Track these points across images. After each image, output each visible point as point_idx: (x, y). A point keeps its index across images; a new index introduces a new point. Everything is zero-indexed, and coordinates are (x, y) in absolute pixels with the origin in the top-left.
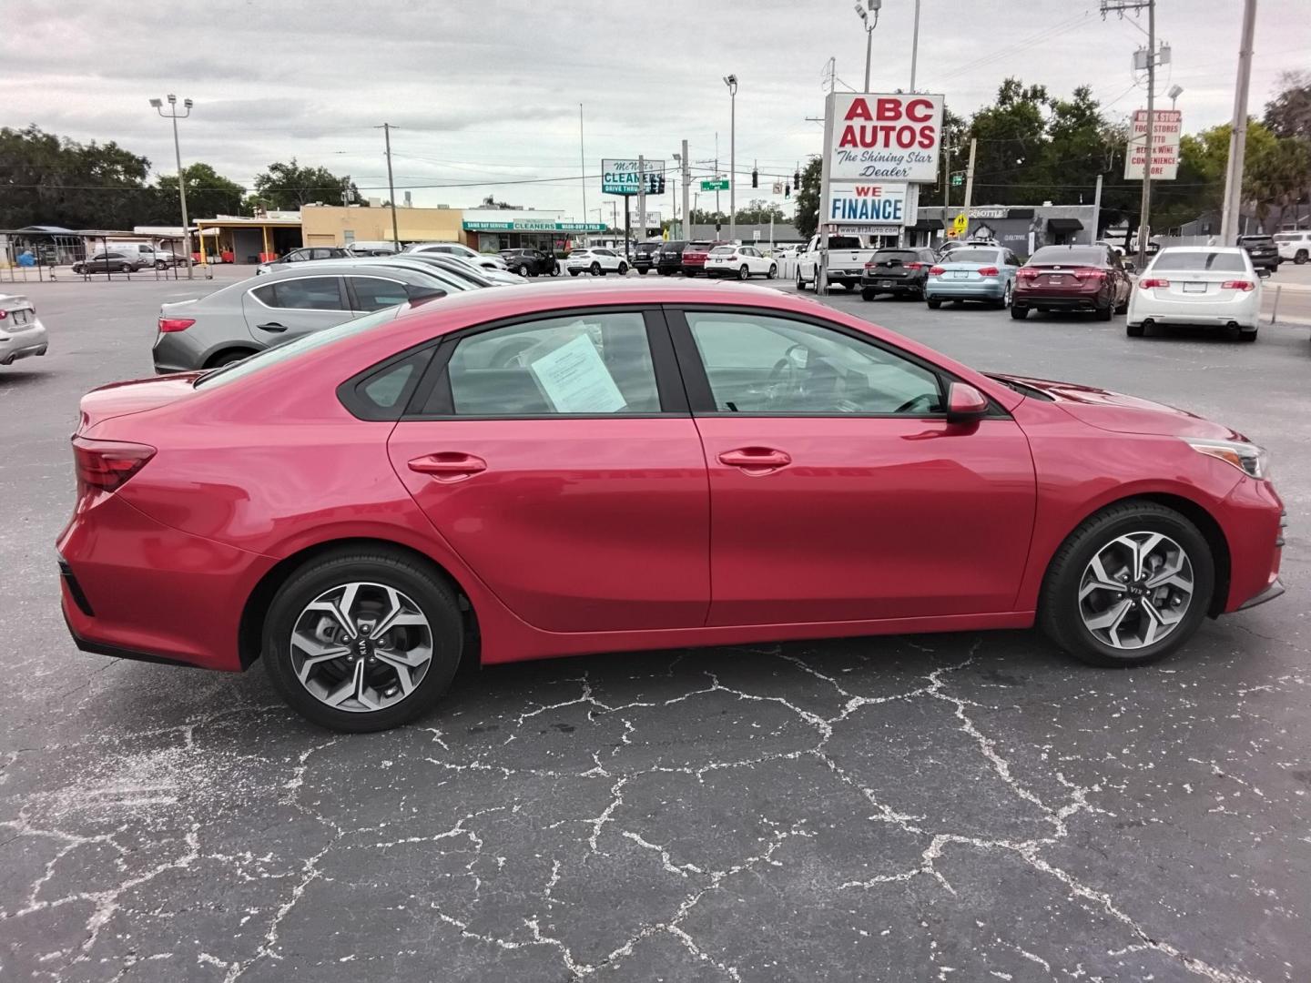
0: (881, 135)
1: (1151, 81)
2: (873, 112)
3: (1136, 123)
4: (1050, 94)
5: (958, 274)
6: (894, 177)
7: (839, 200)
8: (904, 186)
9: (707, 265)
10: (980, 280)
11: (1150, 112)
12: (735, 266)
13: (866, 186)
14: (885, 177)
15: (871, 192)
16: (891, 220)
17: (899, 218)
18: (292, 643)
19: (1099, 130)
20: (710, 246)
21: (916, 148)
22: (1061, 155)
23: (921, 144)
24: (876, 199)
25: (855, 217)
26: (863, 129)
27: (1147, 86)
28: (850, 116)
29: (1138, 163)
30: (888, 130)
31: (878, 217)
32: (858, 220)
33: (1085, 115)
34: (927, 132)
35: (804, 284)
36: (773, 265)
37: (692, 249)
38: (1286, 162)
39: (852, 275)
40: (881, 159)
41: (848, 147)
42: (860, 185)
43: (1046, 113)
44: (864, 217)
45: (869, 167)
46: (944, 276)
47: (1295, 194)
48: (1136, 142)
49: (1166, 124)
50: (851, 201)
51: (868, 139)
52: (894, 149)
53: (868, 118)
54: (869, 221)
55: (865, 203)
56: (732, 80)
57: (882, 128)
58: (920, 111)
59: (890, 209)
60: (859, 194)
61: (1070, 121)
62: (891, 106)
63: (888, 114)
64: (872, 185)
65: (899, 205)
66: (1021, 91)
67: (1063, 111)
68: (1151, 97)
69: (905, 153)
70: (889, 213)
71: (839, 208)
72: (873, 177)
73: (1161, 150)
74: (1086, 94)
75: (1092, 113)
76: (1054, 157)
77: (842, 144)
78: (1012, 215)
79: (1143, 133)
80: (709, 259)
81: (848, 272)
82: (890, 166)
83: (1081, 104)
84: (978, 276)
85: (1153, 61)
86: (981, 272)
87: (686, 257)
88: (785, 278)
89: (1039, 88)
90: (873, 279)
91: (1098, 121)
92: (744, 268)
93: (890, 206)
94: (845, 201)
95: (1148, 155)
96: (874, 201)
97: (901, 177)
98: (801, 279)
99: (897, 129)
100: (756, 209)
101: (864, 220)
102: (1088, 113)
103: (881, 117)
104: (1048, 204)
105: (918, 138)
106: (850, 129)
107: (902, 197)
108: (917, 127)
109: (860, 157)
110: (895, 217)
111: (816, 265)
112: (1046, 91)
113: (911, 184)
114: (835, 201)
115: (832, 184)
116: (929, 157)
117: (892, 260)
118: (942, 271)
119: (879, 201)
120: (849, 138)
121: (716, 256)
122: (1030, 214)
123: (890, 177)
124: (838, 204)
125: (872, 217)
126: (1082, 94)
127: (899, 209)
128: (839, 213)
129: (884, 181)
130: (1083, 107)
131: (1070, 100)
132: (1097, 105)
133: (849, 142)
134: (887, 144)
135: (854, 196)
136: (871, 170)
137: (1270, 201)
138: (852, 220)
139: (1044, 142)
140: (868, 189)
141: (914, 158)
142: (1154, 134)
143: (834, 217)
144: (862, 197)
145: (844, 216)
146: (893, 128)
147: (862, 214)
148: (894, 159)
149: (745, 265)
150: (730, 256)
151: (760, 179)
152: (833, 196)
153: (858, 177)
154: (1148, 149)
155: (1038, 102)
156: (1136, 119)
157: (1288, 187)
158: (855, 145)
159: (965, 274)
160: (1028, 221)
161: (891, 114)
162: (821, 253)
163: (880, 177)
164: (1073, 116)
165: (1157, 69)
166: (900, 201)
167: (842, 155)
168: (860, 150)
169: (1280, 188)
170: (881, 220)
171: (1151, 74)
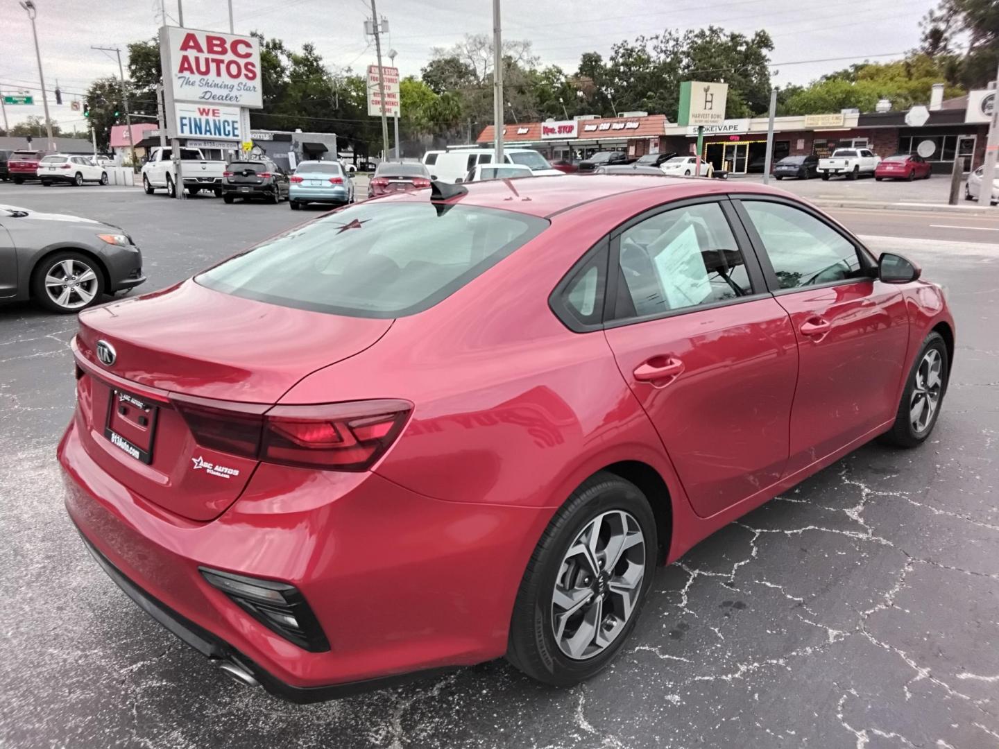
0: (213, 66)
1: (378, 44)
2: (204, 45)
3: (371, 75)
4: (286, 46)
5: (314, 182)
6: (229, 102)
7: (185, 118)
8: (238, 110)
9: (40, 172)
10: (332, 187)
11: (380, 67)
12: (70, 173)
13: (206, 107)
14: (221, 101)
15: (211, 113)
16: (231, 137)
17: (237, 136)
18: (553, 601)
19: (325, 78)
20: (40, 156)
21: (242, 79)
22: (301, 94)
23: (246, 76)
24: (217, 119)
25: (201, 133)
26: (197, 59)
27: (375, 47)
28: (185, 47)
29: (376, 104)
30: (218, 62)
31: (220, 134)
32: (203, 136)
33: (313, 65)
34: (250, 67)
35: (153, 189)
36: (104, 173)
37: (17, 158)
38: (446, 109)
39: (204, 182)
40: (216, 85)
41: (187, 74)
42: (202, 107)
43: (284, 61)
44: (208, 133)
45: (206, 92)
46: (303, 183)
47: (453, 131)
48: (373, 89)
49: (390, 77)
50: (195, 119)
51: (203, 68)
52: (224, 77)
53: (200, 50)
54: (213, 137)
55: (207, 122)
56: (30, 5)
57: (213, 60)
58: (242, 49)
59: (229, 128)
60: (202, 114)
61: (302, 69)
62: (218, 42)
63: (216, 49)
64: (212, 107)
65: (236, 125)
66: (265, 43)
67: (297, 62)
68: (379, 56)
69: (235, 82)
70: (229, 131)
71: (186, 125)
72: (211, 100)
73: (389, 95)
74: (312, 50)
75: (318, 65)
76: (296, 94)
77: (182, 70)
78: (277, 138)
79: (376, 82)
80: (41, 167)
81: (200, 179)
82: (224, 92)
83: (309, 57)
84: (330, 184)
85: (377, 30)
86: (331, 181)
87: (13, 165)
88: (116, 184)
89: (277, 42)
90: (231, 186)
91: (323, 71)
92: (79, 176)
93: (228, 125)
94: (190, 119)
95: (383, 98)
96: (214, 121)
97: (234, 102)
98: (149, 185)
99: (226, 62)
100: (34, 124)
101: (208, 136)
102: (315, 64)
103: (211, 51)
104: (299, 131)
105: (244, 71)
106: (185, 59)
107: (237, 118)
108: (242, 62)
109: (197, 83)
110: (234, 135)
111: (168, 174)
112: (283, 45)
113: (243, 108)
114: (182, 118)
115: (176, 104)
116: (254, 88)
117: (246, 170)
118: (300, 180)
119: (219, 121)
120: (186, 66)
121: (49, 164)
122: (289, 139)
123: (225, 102)
124: (185, 122)
125: (215, 134)
126: (308, 48)
127: (237, 129)
128: (186, 129)
129: (221, 104)
130: (311, 59)
131: (301, 53)
132: (321, 59)
133: (186, 69)
134: (219, 74)
135: (197, 115)
136: (208, 95)
137: (441, 136)
138: (198, 136)
139: (285, 83)
140: (209, 110)
141: (242, 87)
142: (385, 84)
143: (182, 132)
144: (204, 118)
145: (191, 132)
146: (222, 61)
147: (206, 131)
148: (226, 86)
149: (79, 173)
150: (64, 164)
151: (63, 96)
152: (179, 115)
153: (198, 99)
154: (382, 94)
155: (279, 52)
156: (371, 72)
157: (449, 126)
158: (192, 72)
159: (319, 182)
160: (288, 144)
161: (219, 49)
162: (175, 163)
163: (217, 101)
164: (305, 65)
165: (380, 35)
166: (236, 122)
167: (183, 79)
168: (196, 77)
169: (444, 127)
170: (223, 137)
171: (377, 39)
